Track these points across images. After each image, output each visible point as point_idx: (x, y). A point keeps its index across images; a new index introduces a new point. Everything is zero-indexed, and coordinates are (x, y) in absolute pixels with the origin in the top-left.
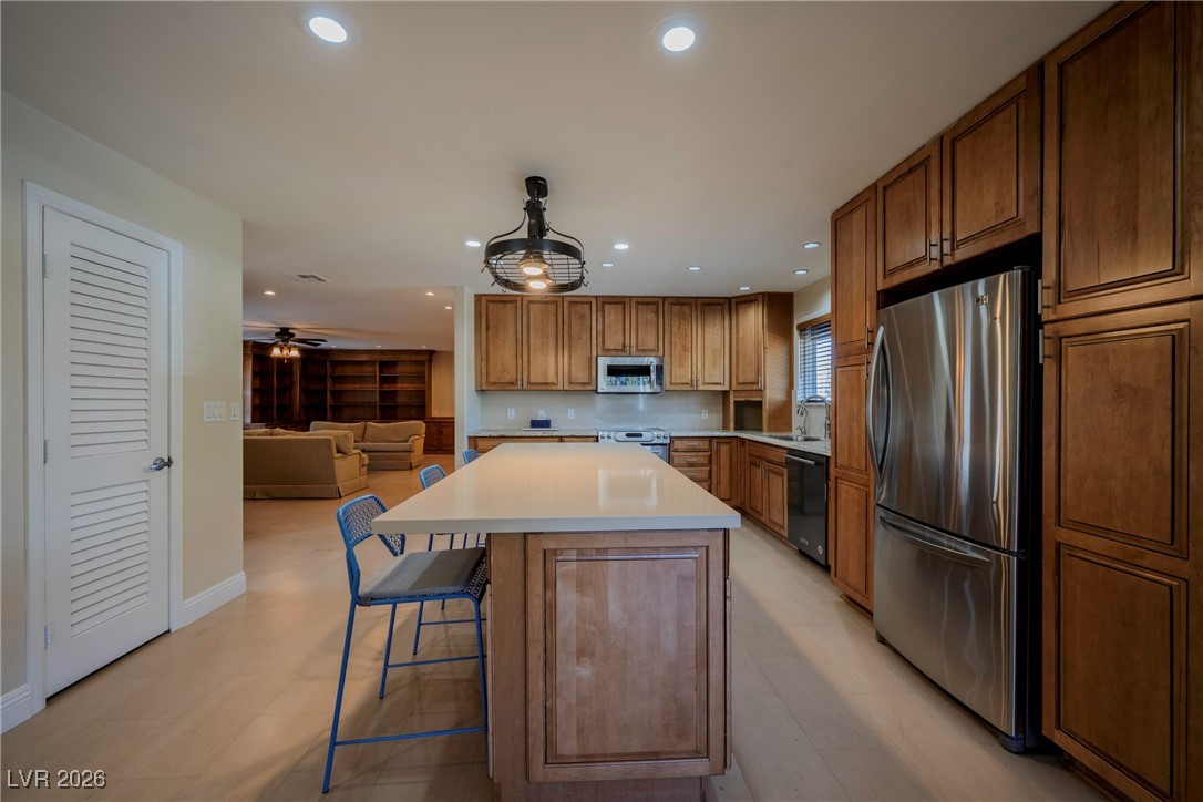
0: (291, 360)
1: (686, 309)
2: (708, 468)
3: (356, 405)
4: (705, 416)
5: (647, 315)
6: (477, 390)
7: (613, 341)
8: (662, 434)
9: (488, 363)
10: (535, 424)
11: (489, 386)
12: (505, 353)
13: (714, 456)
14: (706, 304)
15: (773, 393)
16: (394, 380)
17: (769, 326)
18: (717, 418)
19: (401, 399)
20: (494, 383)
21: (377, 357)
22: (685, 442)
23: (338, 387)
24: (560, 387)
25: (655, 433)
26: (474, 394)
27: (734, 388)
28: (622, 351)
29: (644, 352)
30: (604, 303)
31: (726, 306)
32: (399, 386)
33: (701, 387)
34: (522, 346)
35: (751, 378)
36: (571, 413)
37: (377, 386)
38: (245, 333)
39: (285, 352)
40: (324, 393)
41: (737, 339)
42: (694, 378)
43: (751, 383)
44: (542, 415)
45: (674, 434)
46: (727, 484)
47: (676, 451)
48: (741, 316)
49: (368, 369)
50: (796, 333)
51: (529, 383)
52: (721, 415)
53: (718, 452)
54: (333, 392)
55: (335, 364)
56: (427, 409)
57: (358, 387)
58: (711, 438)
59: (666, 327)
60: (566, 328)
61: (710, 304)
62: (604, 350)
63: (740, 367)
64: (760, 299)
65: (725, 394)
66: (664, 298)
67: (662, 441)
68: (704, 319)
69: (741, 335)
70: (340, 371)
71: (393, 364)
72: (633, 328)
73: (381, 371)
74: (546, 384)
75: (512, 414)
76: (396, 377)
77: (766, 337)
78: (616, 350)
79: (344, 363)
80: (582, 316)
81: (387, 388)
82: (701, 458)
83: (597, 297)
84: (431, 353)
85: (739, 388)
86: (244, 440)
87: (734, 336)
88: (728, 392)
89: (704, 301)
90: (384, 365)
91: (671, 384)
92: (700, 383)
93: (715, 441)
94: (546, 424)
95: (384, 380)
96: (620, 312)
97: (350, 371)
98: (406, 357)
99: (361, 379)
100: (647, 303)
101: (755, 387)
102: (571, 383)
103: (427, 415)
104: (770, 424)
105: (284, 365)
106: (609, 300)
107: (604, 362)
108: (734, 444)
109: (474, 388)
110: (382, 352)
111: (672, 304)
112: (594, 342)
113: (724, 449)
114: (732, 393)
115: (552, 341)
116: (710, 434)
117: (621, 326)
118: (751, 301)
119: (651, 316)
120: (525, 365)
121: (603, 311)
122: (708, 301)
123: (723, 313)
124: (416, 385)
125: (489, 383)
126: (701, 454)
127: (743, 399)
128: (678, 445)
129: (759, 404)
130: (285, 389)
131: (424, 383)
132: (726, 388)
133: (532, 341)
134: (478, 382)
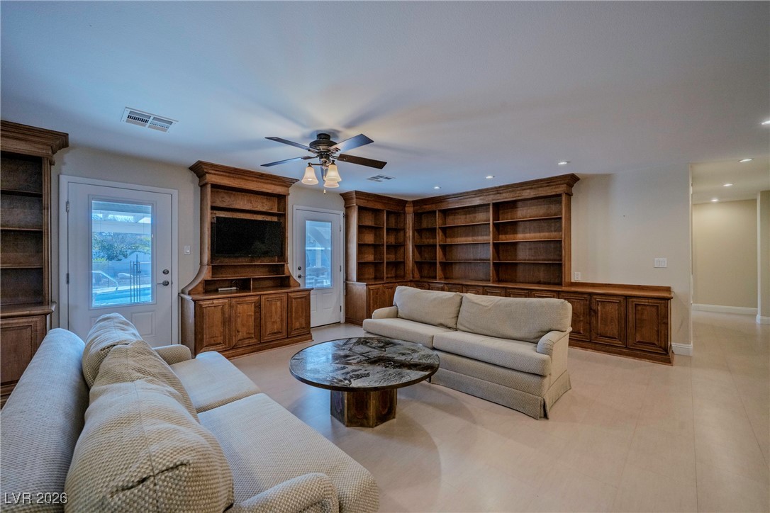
16: (513, 227)
19: (523, 255)
21: (491, 199)
23: (449, 241)
32: (520, 237)
40: (434, 247)
49: (481, 215)
54: (444, 247)
55: (446, 213)
56: (565, 269)
57: (469, 240)
70: (450, 221)
71: (512, 205)
73: (495, 217)
76: (515, 224)
79: (454, 211)
81: (504, 239)
84: (572, 180)
90: (498, 207)
95: (500, 228)
97: (461, 221)
98: (528, 194)
99: (472, 229)
103: (565, 279)
124: (546, 234)
131: (560, 229)
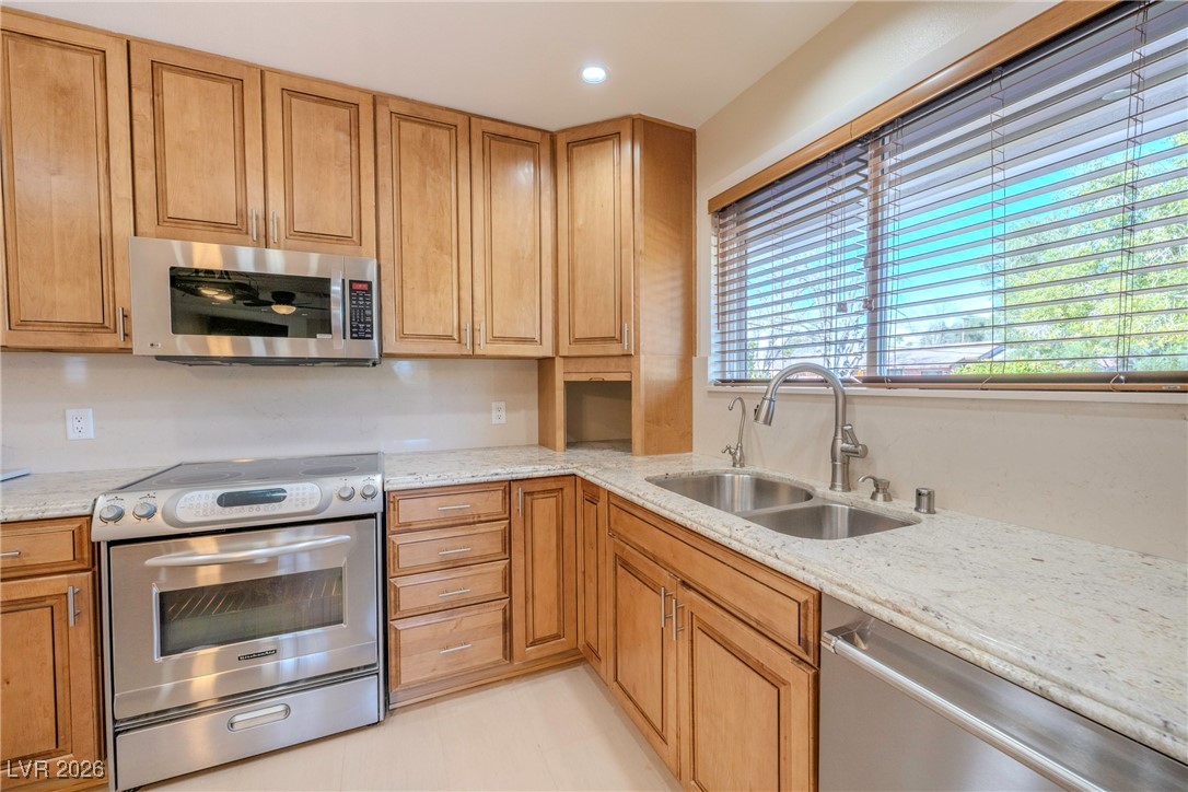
1: (442, 138)
2: (501, 565)
4: (498, 416)
5: (324, 134)
7: (199, 196)
8: (356, 483)
13: (517, 532)
14: (495, 136)
15: (654, 366)
17: (645, 202)
18: (525, 421)
22: (433, 502)
25: (333, 488)
27: (564, 352)
28: (238, 228)
30: (158, 68)
31: (545, 151)
33: (484, 348)
35: (606, 327)
41: (571, 233)
42: (466, 324)
43: (604, 339)
46: (552, 597)
47: (408, 528)
48: (580, 175)
50: (703, 220)
52: (535, 413)
53: (528, 515)
58: (508, 486)
59: (385, 179)
61: (506, 137)
62: (163, 220)
63: (580, 301)
64: (626, 131)
65: (544, 365)
68: (489, 173)
69: (580, 222)
72: (275, 165)
77: (640, 226)
80: (61, 91)
82: (485, 541)
85: (576, 350)
87: (563, 224)
88: (551, 359)
89: (492, 128)
91: (402, 335)
92: (481, 338)
93: (517, 492)
96: (226, 106)
100: (321, 100)
101: (614, 349)
102: (16, 324)
104: (648, 435)
106: (183, 62)
108: (568, 491)
112: (122, 189)
113: (544, 508)
114: (559, 363)
116: (504, 473)
117: (227, 151)
118: (603, 138)
119: (336, 139)
121: (158, 93)
122: (502, 129)
123: (537, 165)
126: (482, 528)
127: (585, 378)
128: (412, 510)
129: (623, 390)
132: (546, 350)
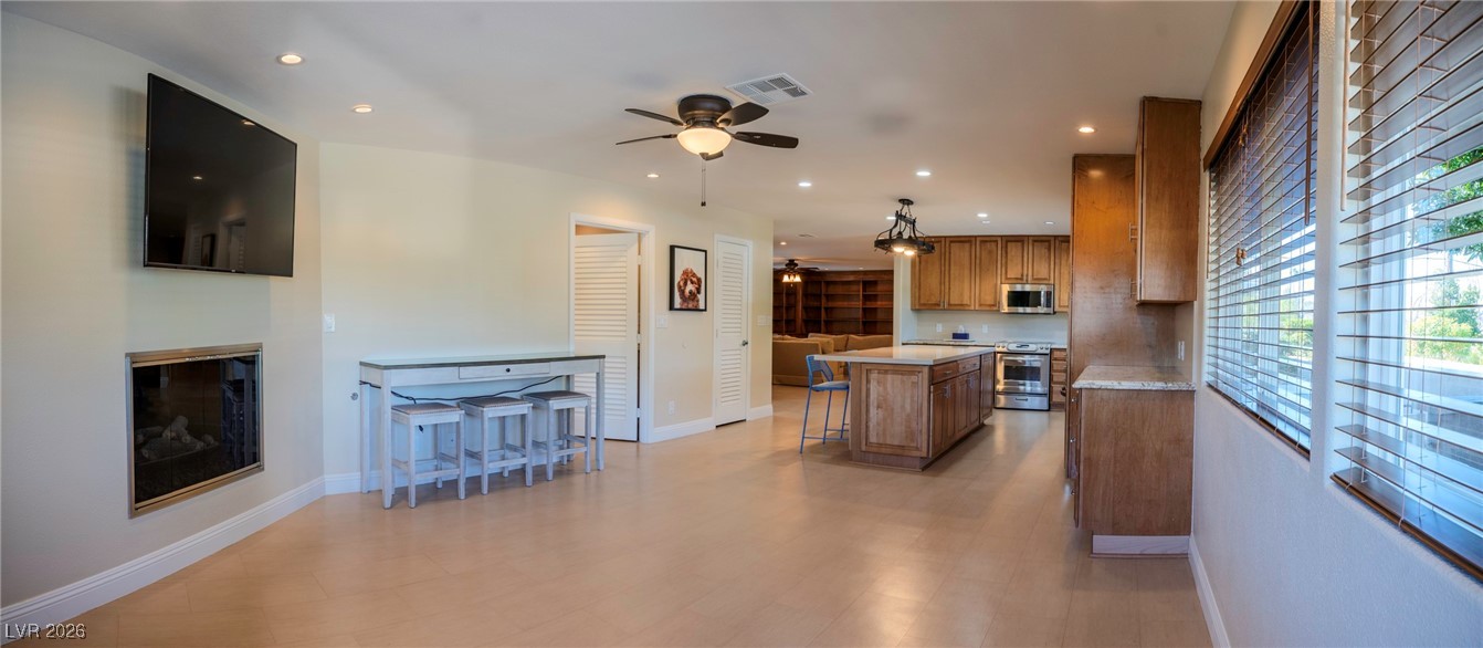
0: (795, 284)
3: (843, 321)
5: (1041, 250)
6: (912, 309)
7: (1014, 272)
8: (1044, 346)
9: (920, 289)
10: (956, 336)
11: (922, 306)
12: (933, 281)
16: (874, 298)
20: (924, 305)
21: (861, 277)
23: (831, 304)
24: (972, 308)
25: (1039, 346)
26: (911, 312)
28: (1020, 280)
29: (1037, 281)
30: (1007, 242)
32: (879, 303)
34: (945, 276)
36: (985, 329)
37: (859, 304)
38: (775, 264)
39: (792, 278)
40: (819, 308)
44: (961, 330)
45: (1054, 346)
47: (1056, 359)
49: (854, 288)
51: (949, 305)
54: (826, 309)
55: (828, 283)
57: (845, 304)
59: (1057, 260)
60: (978, 261)
62: (1007, 278)
66: (1056, 237)
67: (1044, 351)
70: (832, 290)
71: (875, 283)
72: (1030, 261)
73: (864, 290)
74: (962, 305)
75: (940, 328)
76: (876, 296)
78: (1017, 279)
79: (835, 283)
80: (990, 252)
81: (870, 305)
83: (1001, 236)
86: (773, 343)
90: (866, 284)
91: (1060, 306)
94: (965, 336)
95: (866, 298)
96: (1020, 248)
97: (839, 290)
99: (847, 297)
100: (1042, 241)
102: (980, 305)
105: (791, 288)
107: (1006, 289)
109: (909, 307)
110: (865, 273)
111: (1062, 242)
112: (999, 272)
115: (967, 272)
117: (1020, 259)
119: (1045, 251)
120: (947, 291)
121: (1006, 247)
125: (920, 305)
128: (1056, 354)
130: (791, 307)
133: (952, 272)
134: (913, 304)
